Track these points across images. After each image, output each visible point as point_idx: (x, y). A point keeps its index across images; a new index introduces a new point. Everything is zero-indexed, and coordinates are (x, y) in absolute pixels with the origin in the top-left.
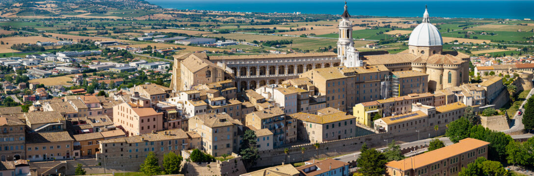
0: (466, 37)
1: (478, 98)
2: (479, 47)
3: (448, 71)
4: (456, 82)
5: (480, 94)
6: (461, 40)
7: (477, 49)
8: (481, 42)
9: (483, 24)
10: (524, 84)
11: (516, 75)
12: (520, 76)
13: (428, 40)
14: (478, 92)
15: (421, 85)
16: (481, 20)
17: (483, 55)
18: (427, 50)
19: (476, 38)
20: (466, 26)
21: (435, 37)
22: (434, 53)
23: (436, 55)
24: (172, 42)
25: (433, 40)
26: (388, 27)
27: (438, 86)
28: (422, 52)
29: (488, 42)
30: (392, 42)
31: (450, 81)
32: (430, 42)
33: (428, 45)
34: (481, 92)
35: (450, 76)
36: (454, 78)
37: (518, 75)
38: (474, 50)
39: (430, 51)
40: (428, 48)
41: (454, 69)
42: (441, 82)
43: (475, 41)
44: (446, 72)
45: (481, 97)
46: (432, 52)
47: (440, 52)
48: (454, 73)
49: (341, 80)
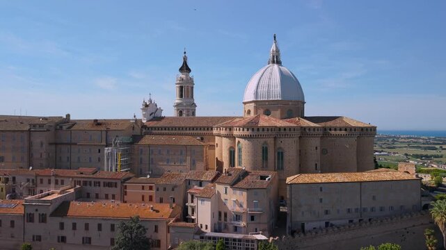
3: (237, 140)
5: (243, 197)
18: (252, 109)
22: (268, 113)
25: (263, 90)
28: (250, 112)
31: (240, 162)
33: (253, 100)
34: (245, 194)
35: (240, 151)
36: (245, 156)
40: (253, 105)
41: (245, 138)
44: (236, 144)
45: (245, 206)
48: (244, 145)
49: (17, 133)
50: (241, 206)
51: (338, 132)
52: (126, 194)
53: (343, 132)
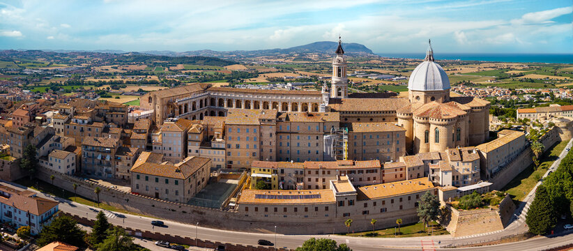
0: (555, 75)
1: (466, 173)
2: (562, 82)
3: (435, 126)
4: (445, 143)
5: (469, 166)
6: (551, 77)
7: (560, 84)
8: (563, 78)
9: (568, 67)
10: (563, 133)
11: (551, 125)
12: (557, 125)
13: (423, 83)
14: (466, 164)
15: (394, 144)
16: (567, 64)
17: (562, 87)
18: (422, 95)
19: (561, 76)
20: (557, 68)
21: (434, 80)
22: (433, 99)
23: (434, 102)
24: (367, 77)
25: (430, 83)
26: (509, 69)
27: (422, 146)
28: (418, 98)
29: (568, 78)
30: (506, 78)
31: (437, 140)
32: (426, 86)
33: (423, 90)
34: (471, 164)
35: (437, 133)
36: (442, 137)
37: (554, 124)
38: (558, 83)
39: (426, 97)
40: (423, 94)
41: (443, 125)
42: (427, 140)
43: (560, 78)
44: (432, 127)
45: (470, 170)
46: (429, 99)
47: (441, 100)
48: (442, 130)
49: (250, 127)
50: (468, 170)
51: (477, 110)
52: (384, 175)
53: (480, 110)
